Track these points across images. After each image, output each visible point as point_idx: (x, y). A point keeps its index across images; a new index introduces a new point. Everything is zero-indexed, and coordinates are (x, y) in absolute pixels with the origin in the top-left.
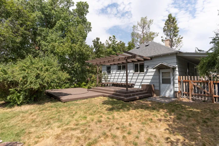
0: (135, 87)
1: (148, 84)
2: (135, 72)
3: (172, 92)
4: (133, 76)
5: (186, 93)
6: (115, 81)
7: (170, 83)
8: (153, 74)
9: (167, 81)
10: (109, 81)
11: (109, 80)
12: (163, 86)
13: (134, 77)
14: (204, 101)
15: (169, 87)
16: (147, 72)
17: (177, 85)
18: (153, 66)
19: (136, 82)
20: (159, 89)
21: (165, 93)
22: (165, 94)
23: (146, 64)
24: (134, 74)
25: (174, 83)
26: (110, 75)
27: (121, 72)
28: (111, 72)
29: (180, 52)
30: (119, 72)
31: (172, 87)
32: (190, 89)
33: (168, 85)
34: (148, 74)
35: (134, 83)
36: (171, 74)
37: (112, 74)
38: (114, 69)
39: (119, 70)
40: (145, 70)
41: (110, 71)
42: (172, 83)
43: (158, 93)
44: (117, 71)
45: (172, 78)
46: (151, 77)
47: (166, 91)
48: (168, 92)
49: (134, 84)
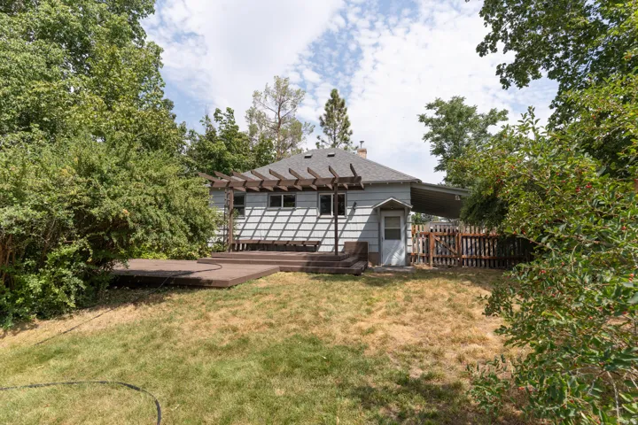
0: (322, 249)
1: (356, 240)
2: (321, 214)
3: (403, 255)
4: (316, 223)
5: (425, 255)
6: (260, 236)
7: (400, 238)
8: (366, 219)
9: (394, 235)
10: (239, 236)
11: (237, 233)
12: (386, 244)
13: (318, 226)
14: (449, 267)
15: (398, 245)
16: (352, 215)
17: (410, 242)
18: (374, 202)
19: (324, 238)
20: (377, 251)
21: (391, 258)
22: (390, 261)
23: (351, 197)
24: (319, 218)
25: (406, 238)
26: (244, 221)
27: (281, 213)
28: (247, 213)
29: (419, 182)
30: (274, 213)
31: (402, 245)
32: (431, 248)
33: (396, 241)
34: (355, 219)
35: (320, 240)
36: (402, 220)
37: (249, 216)
38: (256, 204)
39: (272, 205)
40: (348, 211)
41: (243, 208)
42: (403, 238)
43: (377, 258)
44: (266, 210)
45: (403, 229)
46: (362, 227)
47: (393, 254)
48: (396, 254)
49: (319, 243)
